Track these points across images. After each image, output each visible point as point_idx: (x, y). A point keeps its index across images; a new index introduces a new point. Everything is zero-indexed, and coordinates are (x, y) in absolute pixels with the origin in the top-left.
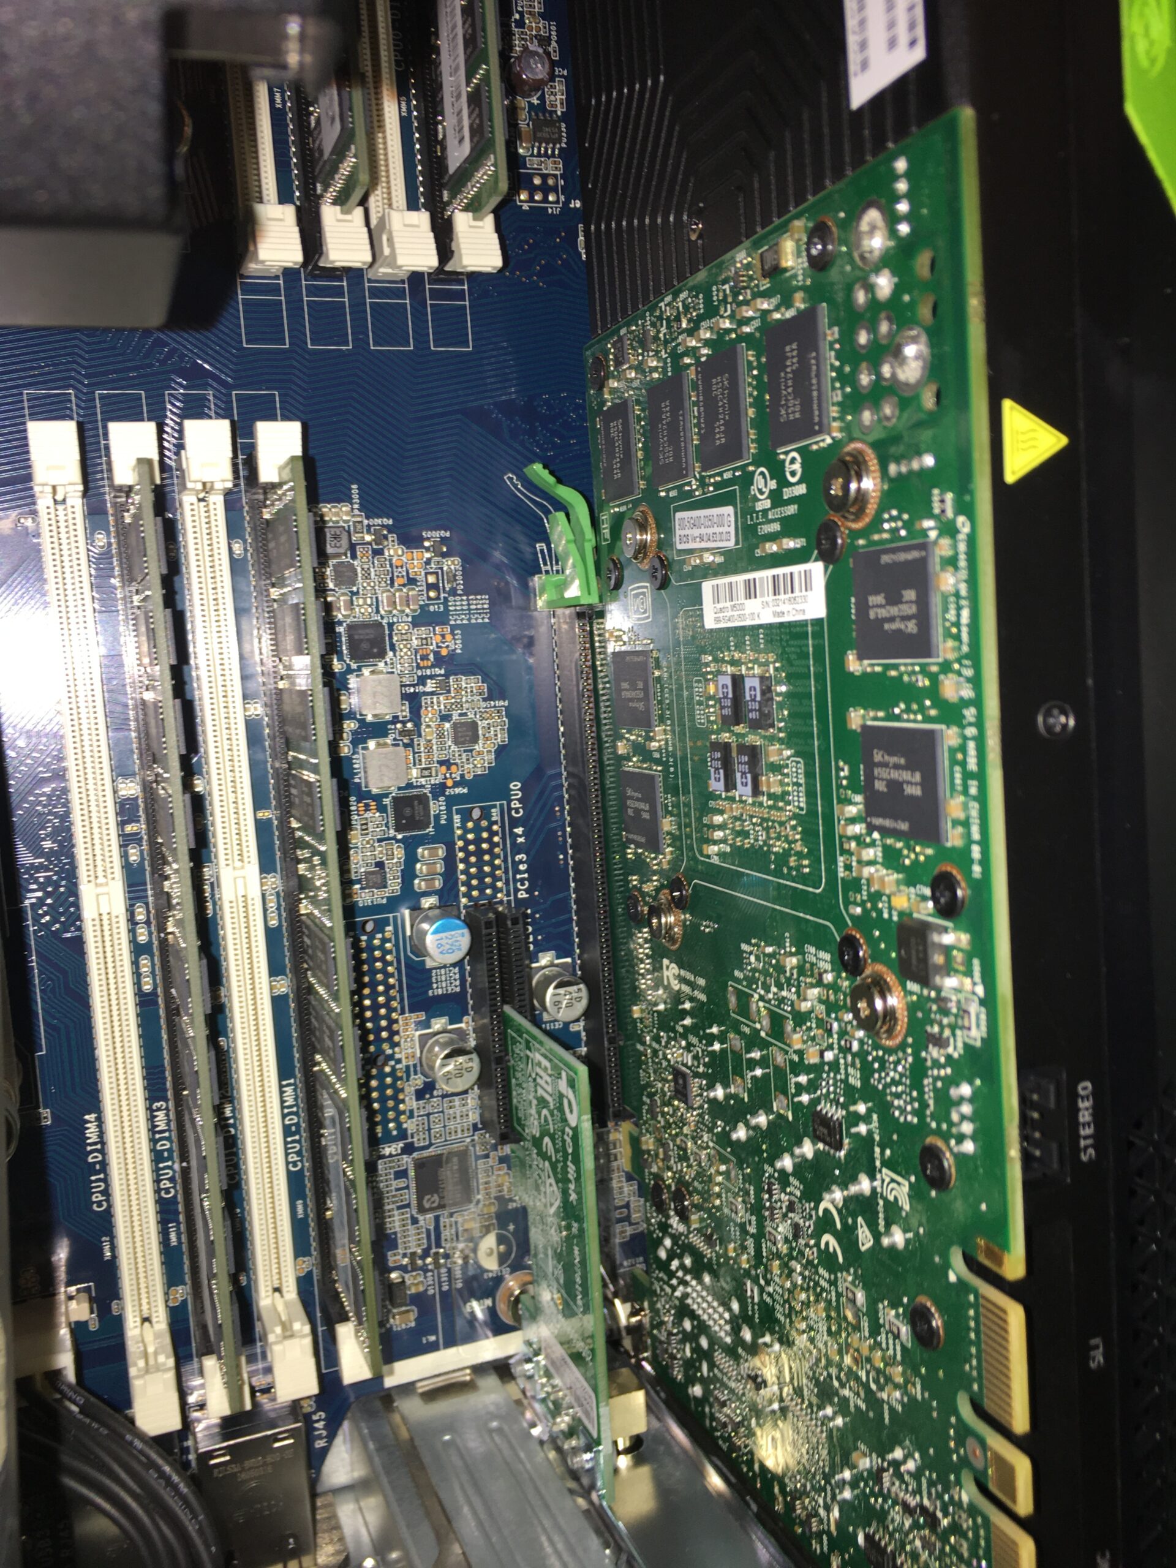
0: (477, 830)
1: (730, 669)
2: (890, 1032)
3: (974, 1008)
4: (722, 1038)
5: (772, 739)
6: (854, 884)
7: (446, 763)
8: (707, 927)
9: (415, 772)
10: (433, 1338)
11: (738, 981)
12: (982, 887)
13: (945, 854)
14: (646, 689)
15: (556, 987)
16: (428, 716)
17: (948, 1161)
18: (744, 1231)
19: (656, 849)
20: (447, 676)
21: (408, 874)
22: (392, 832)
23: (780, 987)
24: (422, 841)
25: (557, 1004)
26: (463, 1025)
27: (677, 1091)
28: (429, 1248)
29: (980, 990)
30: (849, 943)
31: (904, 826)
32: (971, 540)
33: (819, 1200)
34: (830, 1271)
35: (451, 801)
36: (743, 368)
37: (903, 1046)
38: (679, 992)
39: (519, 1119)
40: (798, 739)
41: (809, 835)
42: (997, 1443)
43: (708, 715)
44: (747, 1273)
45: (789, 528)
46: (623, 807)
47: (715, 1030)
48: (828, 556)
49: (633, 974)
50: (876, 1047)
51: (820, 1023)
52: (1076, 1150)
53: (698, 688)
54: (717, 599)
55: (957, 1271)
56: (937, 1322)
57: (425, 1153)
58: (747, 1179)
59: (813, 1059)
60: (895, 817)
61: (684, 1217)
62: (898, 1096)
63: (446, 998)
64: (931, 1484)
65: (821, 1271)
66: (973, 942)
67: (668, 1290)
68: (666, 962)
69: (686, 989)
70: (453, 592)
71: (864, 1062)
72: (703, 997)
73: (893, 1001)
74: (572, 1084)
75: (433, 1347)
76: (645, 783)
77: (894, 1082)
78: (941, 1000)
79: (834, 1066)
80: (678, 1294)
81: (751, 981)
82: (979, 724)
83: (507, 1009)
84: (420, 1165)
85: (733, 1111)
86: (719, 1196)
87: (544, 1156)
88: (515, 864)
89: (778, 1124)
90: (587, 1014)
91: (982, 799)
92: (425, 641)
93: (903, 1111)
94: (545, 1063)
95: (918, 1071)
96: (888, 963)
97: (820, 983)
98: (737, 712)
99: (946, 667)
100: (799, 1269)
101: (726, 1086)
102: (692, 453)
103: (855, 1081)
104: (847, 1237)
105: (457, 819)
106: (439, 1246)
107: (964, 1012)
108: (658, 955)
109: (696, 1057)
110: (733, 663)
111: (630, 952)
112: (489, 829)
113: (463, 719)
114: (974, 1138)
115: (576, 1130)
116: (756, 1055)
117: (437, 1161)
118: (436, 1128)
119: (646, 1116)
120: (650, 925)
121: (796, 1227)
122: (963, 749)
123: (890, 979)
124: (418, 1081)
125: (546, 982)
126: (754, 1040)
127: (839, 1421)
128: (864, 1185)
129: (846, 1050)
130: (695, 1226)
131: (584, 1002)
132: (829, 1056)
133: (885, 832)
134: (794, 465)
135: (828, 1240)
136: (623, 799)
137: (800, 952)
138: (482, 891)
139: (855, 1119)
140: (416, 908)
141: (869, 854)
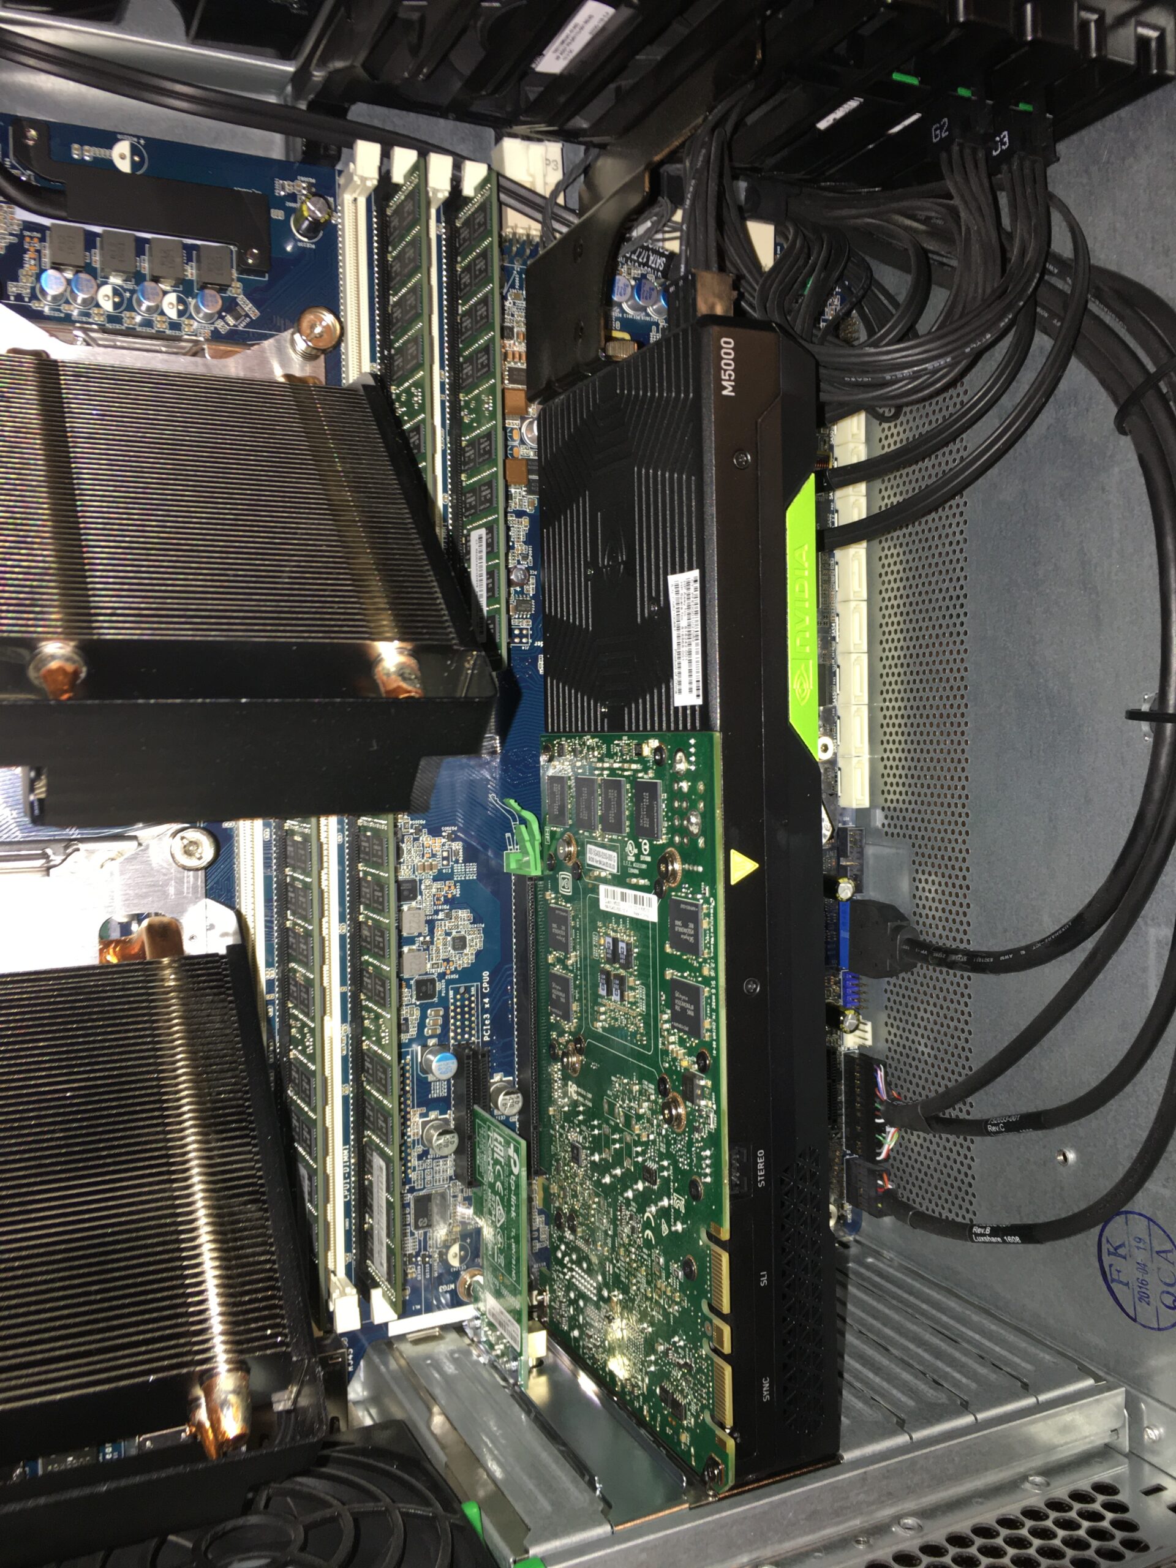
0: (463, 1000)
1: (612, 934)
2: (679, 1125)
3: (712, 1115)
4: (599, 1127)
5: (631, 974)
6: (666, 1052)
7: (447, 961)
8: (594, 1066)
9: (429, 965)
10: (418, 1307)
11: (609, 1096)
12: (717, 1059)
13: (703, 1043)
14: (566, 931)
15: (506, 1094)
16: (439, 933)
17: (701, 1188)
18: (606, 1232)
19: (568, 1020)
20: (451, 910)
21: (421, 1025)
22: (414, 1001)
23: (630, 1101)
24: (432, 1005)
25: (505, 1105)
26: (447, 1116)
27: (573, 1157)
28: (420, 1250)
29: (714, 1107)
30: (662, 1081)
31: (687, 1029)
32: (715, 908)
33: (644, 1212)
34: (649, 1249)
35: (449, 982)
36: (623, 792)
37: (684, 1132)
38: (577, 1101)
39: (480, 1173)
40: (642, 976)
41: (647, 1025)
42: (717, 1321)
43: (600, 953)
44: (607, 1258)
45: (642, 874)
46: (550, 994)
47: (596, 1123)
48: (660, 895)
49: (550, 1089)
50: (673, 1133)
51: (649, 1121)
52: (756, 1182)
53: (595, 938)
54: (607, 896)
55: (703, 1241)
56: (695, 1268)
57: (421, 1193)
58: (609, 1205)
59: (644, 1139)
60: (684, 1025)
61: (573, 1230)
62: (681, 1156)
63: (439, 1099)
64: (690, 1350)
65: (645, 1250)
66: (712, 1085)
67: (561, 1276)
68: (570, 1083)
69: (581, 1099)
70: (457, 862)
71: (667, 1140)
72: (590, 1104)
73: (681, 1110)
74: (517, 1150)
75: (418, 1313)
76: (563, 982)
77: (680, 1150)
78: (700, 1111)
79: (654, 1142)
80: (567, 1277)
81: (616, 1097)
82: (717, 988)
83: (476, 1107)
84: (418, 1200)
85: (603, 1168)
86: (593, 1216)
87: (495, 1193)
88: (483, 1020)
89: (626, 1174)
90: (520, 1113)
91: (717, 1021)
92: (440, 890)
93: (683, 1164)
94: (500, 1139)
95: (690, 1144)
96: (679, 1092)
97: (649, 1100)
98: (614, 957)
99: (705, 960)
100: (633, 1250)
101: (600, 1154)
102: (597, 819)
103: (663, 1150)
104: (657, 1231)
105: (451, 993)
106: (425, 1249)
107: (708, 1117)
108: (565, 1078)
109: (584, 1138)
110: (615, 931)
111: (550, 1074)
112: (469, 999)
113: (458, 935)
114: (711, 1175)
115: (518, 1177)
116: (616, 1136)
117: (428, 1198)
118: (428, 1178)
119: (554, 1173)
120: (562, 1062)
121: (633, 1228)
122: (710, 997)
123: (680, 1099)
124: (419, 1149)
125: (499, 1091)
126: (616, 1129)
127: (650, 1330)
128: (665, 1202)
129: (659, 1134)
130: (580, 1234)
131: (520, 1104)
132: (652, 1137)
133: (680, 1030)
134: (646, 847)
135: (648, 1232)
136: (550, 988)
137: (640, 1083)
138: (463, 1037)
139: (662, 1168)
140: (425, 1046)
141: (672, 1039)
